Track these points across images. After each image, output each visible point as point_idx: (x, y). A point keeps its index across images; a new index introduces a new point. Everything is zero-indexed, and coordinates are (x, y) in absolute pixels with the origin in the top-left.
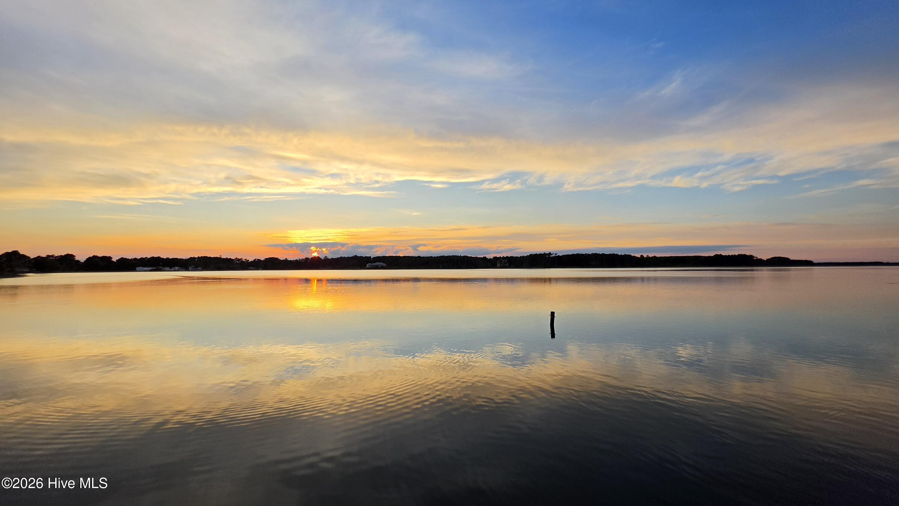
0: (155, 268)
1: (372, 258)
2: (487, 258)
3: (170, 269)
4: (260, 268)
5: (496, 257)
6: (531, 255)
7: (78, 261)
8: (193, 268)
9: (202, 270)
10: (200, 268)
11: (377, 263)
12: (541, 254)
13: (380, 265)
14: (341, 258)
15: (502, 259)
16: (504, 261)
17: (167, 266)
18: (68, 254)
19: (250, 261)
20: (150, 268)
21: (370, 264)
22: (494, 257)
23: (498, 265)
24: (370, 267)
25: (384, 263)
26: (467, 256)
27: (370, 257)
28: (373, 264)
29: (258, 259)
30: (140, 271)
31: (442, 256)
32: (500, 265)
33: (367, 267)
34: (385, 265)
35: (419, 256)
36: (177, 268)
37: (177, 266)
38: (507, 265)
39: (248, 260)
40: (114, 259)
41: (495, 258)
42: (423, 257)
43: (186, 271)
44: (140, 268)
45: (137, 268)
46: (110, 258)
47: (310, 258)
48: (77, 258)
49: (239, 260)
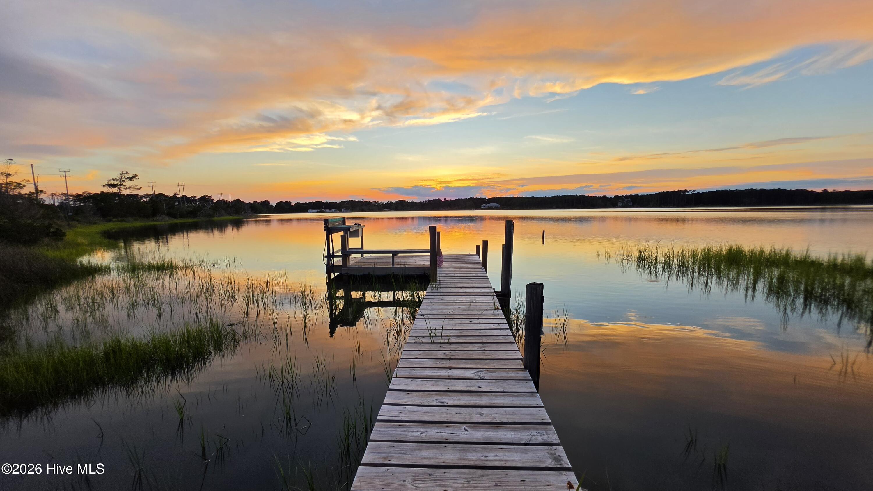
0: (319, 210)
1: (487, 199)
2: (607, 197)
3: (329, 211)
4: (393, 209)
6: (661, 193)
7: (272, 205)
8: (345, 210)
9: (351, 211)
10: (349, 210)
11: (491, 204)
12: (675, 191)
13: (494, 206)
14: (459, 199)
15: (624, 198)
16: (626, 200)
17: (327, 208)
18: (265, 200)
19: (384, 203)
20: (316, 211)
21: (484, 205)
22: (615, 196)
23: (619, 204)
24: (484, 207)
26: (584, 196)
27: (485, 198)
28: (488, 205)
30: (311, 212)
31: (556, 196)
32: (621, 204)
33: (482, 207)
34: (498, 205)
37: (334, 209)
38: (630, 204)
40: (293, 204)
41: (617, 197)
42: (537, 198)
43: (340, 212)
44: (310, 210)
46: (290, 203)
47: (432, 200)
48: (271, 203)
49: (376, 203)
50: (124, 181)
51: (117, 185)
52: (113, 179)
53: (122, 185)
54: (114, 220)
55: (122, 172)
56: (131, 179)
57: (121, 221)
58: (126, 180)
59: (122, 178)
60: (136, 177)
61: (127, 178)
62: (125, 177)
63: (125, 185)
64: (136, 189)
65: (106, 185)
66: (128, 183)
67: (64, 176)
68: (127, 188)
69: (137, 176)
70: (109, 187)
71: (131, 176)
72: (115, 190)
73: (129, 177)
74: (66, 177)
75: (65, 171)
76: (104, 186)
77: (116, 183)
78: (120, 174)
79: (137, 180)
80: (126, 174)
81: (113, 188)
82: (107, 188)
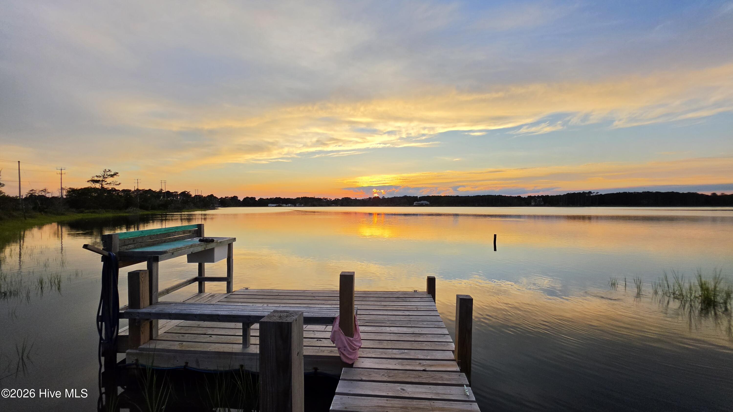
0: (277, 205)
1: (418, 197)
2: (522, 197)
3: (286, 206)
4: (339, 205)
5: (531, 196)
6: (568, 194)
7: (240, 200)
8: (299, 205)
9: (304, 206)
10: (302, 205)
11: (422, 202)
12: (580, 193)
13: (424, 203)
14: (395, 197)
15: (537, 198)
16: (538, 199)
17: (284, 204)
18: (235, 196)
19: (332, 200)
20: (275, 205)
21: (416, 202)
22: (528, 196)
23: (532, 204)
24: (416, 204)
25: (428, 202)
26: (501, 196)
27: (417, 197)
28: (419, 202)
29: (337, 199)
30: (270, 207)
31: (477, 196)
32: (534, 204)
33: (414, 204)
35: (458, 196)
36: (290, 205)
38: (541, 203)
39: (331, 200)
40: (257, 199)
43: (295, 206)
45: (269, 205)
46: (255, 198)
47: (372, 197)
48: (239, 199)
49: (325, 199)
50: (107, 178)
51: (99, 181)
52: (97, 176)
53: (104, 181)
54: (87, 211)
55: (105, 170)
56: (112, 176)
57: (92, 213)
58: (108, 177)
59: (104, 175)
60: (117, 175)
61: (109, 175)
62: (107, 174)
63: (106, 181)
64: (116, 184)
65: (90, 181)
66: (109, 180)
67: (61, 173)
68: (107, 184)
69: (118, 173)
70: (92, 183)
71: (112, 173)
72: (98, 186)
73: (111, 175)
74: (61, 174)
75: (61, 169)
76: (88, 181)
77: (98, 179)
78: (104, 171)
79: (117, 177)
80: (108, 171)
81: (96, 183)
82: (91, 183)
